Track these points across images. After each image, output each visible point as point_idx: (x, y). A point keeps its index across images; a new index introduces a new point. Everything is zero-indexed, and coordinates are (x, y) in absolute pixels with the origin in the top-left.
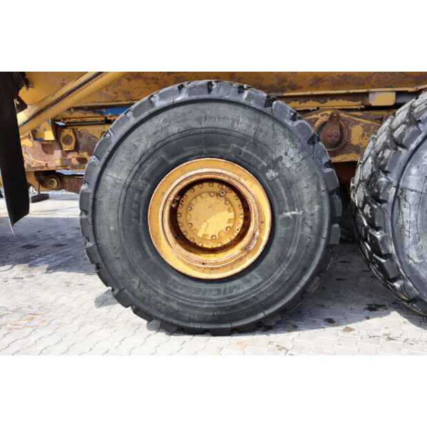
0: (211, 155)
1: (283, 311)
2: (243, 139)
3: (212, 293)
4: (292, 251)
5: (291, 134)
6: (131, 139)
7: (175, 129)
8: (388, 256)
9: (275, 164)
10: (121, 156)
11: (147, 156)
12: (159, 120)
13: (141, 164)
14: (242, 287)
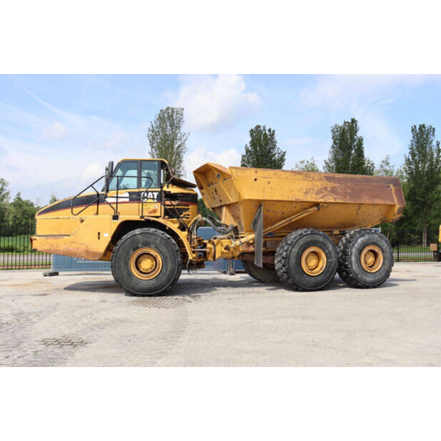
0: (315, 246)
1: (327, 285)
2: (322, 243)
3: (313, 279)
4: (330, 269)
5: (330, 242)
6: (299, 242)
7: (308, 240)
8: (349, 268)
9: (327, 249)
10: (296, 246)
11: (302, 246)
12: (305, 238)
13: (301, 247)
14: (320, 278)
